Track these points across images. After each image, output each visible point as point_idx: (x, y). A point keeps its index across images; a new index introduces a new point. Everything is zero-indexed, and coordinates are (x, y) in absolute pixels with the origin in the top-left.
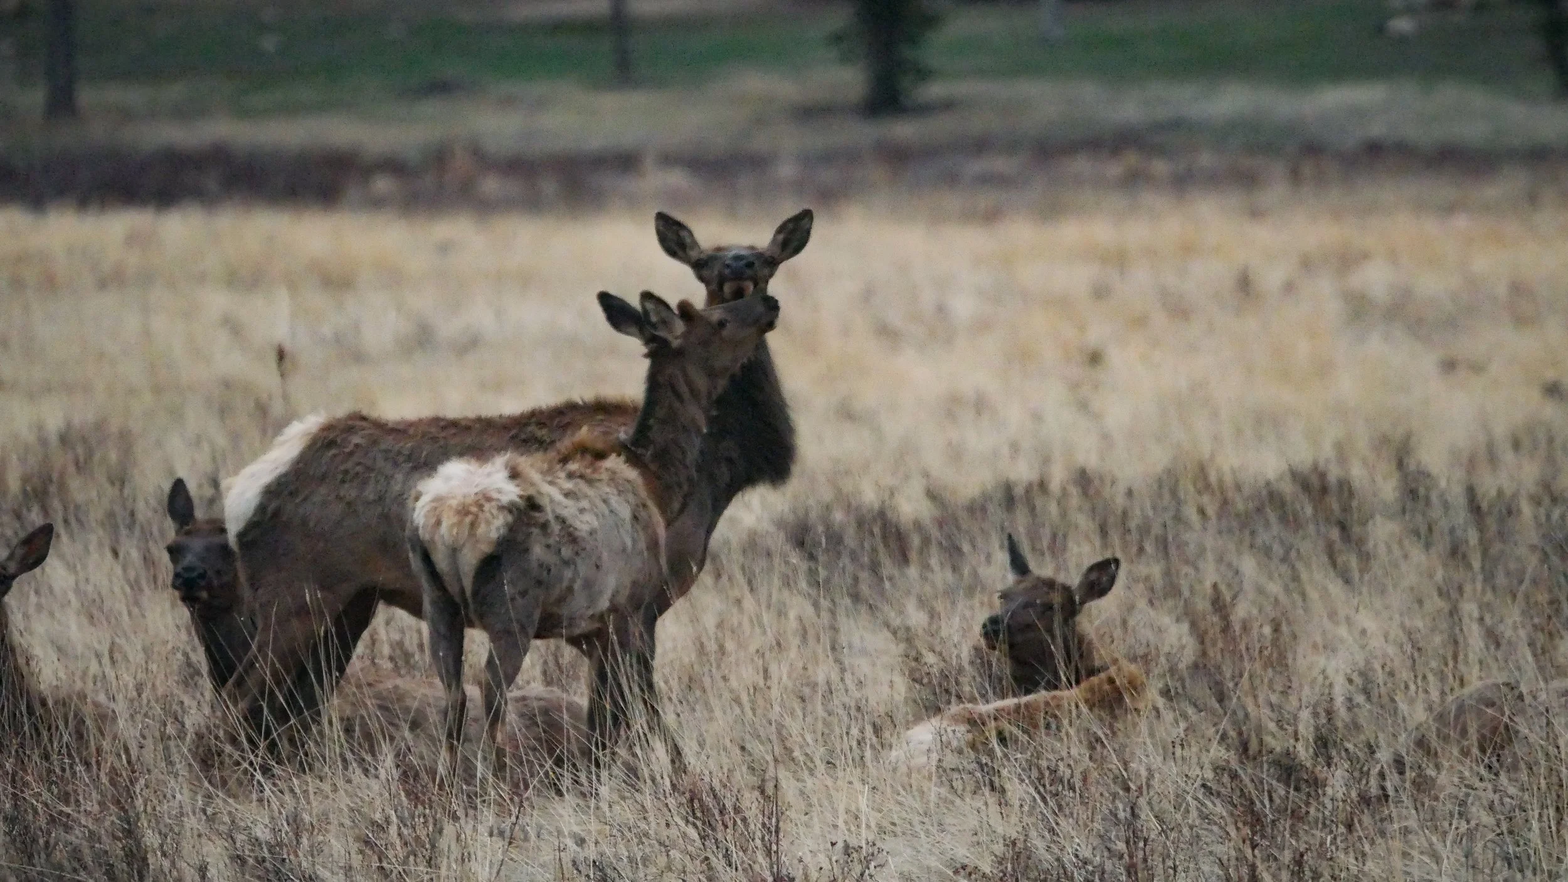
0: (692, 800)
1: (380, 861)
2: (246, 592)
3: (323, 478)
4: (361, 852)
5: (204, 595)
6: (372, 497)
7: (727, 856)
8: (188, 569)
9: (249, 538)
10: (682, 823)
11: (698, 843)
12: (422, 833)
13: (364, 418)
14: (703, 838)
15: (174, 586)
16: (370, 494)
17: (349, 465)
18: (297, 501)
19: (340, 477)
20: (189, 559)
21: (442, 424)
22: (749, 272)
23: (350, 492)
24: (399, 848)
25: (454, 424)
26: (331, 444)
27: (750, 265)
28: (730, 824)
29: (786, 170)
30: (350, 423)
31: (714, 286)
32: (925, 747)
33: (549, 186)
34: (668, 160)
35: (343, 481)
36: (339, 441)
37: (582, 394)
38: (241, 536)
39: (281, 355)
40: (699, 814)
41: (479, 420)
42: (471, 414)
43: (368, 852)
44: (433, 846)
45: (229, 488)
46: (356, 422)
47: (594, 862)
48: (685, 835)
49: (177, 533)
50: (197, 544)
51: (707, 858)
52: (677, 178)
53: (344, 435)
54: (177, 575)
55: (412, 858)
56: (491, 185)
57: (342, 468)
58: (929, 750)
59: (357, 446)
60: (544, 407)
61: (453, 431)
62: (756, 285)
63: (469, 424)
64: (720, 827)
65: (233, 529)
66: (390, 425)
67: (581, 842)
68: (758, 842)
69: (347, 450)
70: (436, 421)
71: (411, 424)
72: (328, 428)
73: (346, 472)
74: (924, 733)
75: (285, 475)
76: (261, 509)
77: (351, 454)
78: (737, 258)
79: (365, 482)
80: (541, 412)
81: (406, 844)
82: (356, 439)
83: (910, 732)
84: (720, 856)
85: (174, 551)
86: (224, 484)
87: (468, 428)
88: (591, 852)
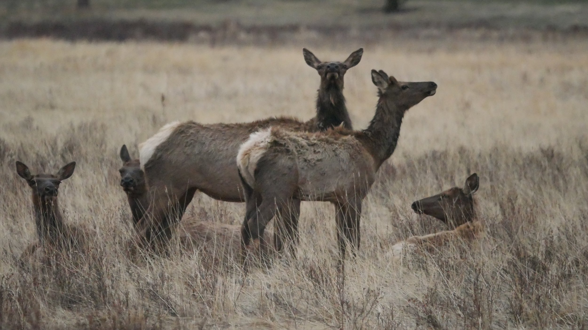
0: (311, 271)
1: (194, 292)
2: (148, 188)
3: (179, 145)
4: (186, 289)
5: (132, 188)
6: (197, 152)
7: (323, 293)
8: (126, 178)
9: (149, 166)
10: (307, 280)
11: (313, 287)
12: (210, 281)
13: (194, 123)
14: (315, 286)
15: (121, 185)
16: (196, 151)
17: (188, 140)
18: (168, 153)
19: (184, 144)
20: (127, 175)
21: (224, 126)
22: (337, 70)
23: (188, 150)
24: (201, 287)
25: (227, 126)
26: (182, 132)
27: (337, 67)
28: (325, 280)
29: (354, 32)
30: (189, 125)
31: (324, 75)
32: (399, 252)
33: (265, 37)
34: (309, 28)
35: (186, 146)
36: (185, 131)
37: (276, 115)
38: (146, 165)
39: (163, 98)
40: (314, 277)
41: (237, 124)
42: (234, 122)
43: (189, 288)
44: (214, 287)
45: (142, 147)
46: (191, 125)
47: (274, 294)
48: (308, 284)
49: (124, 165)
50: (130, 170)
51: (316, 294)
52: (313, 35)
53: (187, 130)
54: (122, 181)
55: (205, 291)
56: (243, 36)
57: (186, 141)
58: (400, 253)
59: (192, 133)
60: (261, 120)
61: (228, 128)
62: (339, 75)
63: (233, 126)
64: (321, 282)
65: (143, 162)
66: (204, 126)
67: (269, 286)
68: (335, 287)
69: (188, 135)
70: (221, 124)
71: (212, 126)
72: (181, 126)
73: (187, 142)
74: (398, 247)
75: (164, 143)
76: (155, 155)
77: (190, 136)
78: (332, 64)
79: (194, 147)
80: (260, 122)
81: (203, 286)
82: (192, 131)
83: (394, 246)
84: (321, 293)
85: (122, 172)
86: (140, 145)
87: (233, 127)
88: (272, 291)
